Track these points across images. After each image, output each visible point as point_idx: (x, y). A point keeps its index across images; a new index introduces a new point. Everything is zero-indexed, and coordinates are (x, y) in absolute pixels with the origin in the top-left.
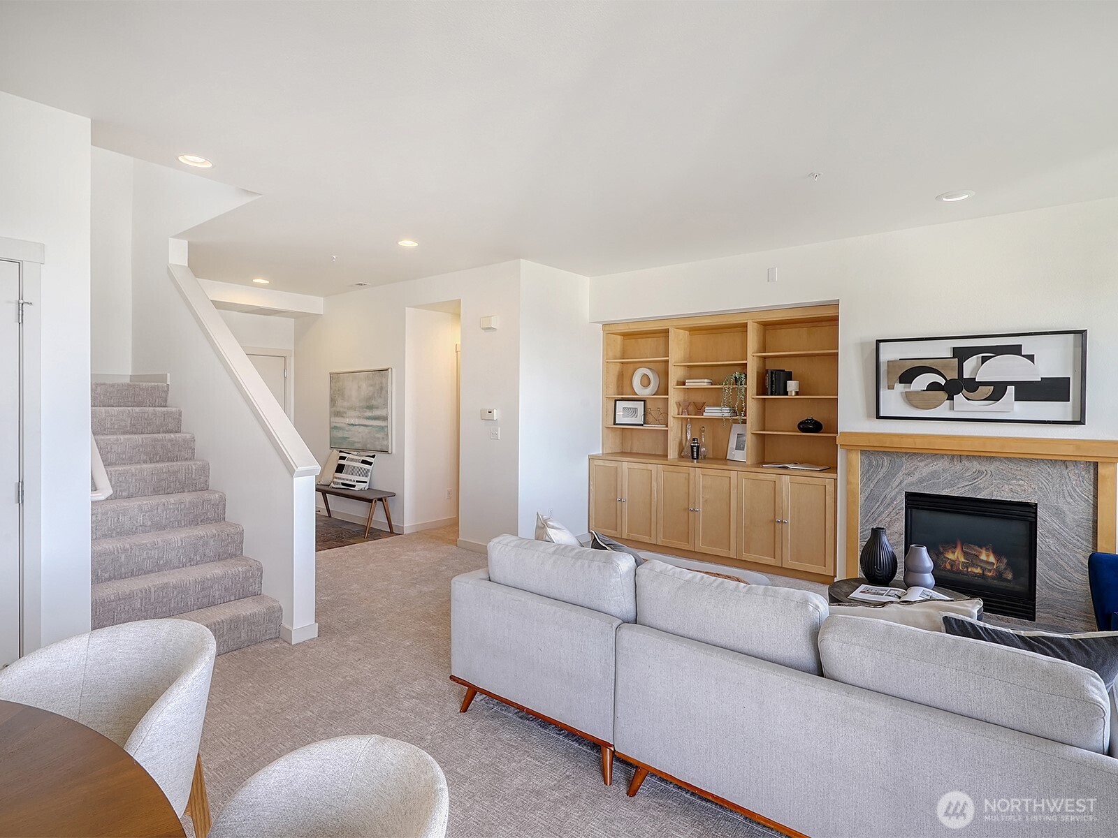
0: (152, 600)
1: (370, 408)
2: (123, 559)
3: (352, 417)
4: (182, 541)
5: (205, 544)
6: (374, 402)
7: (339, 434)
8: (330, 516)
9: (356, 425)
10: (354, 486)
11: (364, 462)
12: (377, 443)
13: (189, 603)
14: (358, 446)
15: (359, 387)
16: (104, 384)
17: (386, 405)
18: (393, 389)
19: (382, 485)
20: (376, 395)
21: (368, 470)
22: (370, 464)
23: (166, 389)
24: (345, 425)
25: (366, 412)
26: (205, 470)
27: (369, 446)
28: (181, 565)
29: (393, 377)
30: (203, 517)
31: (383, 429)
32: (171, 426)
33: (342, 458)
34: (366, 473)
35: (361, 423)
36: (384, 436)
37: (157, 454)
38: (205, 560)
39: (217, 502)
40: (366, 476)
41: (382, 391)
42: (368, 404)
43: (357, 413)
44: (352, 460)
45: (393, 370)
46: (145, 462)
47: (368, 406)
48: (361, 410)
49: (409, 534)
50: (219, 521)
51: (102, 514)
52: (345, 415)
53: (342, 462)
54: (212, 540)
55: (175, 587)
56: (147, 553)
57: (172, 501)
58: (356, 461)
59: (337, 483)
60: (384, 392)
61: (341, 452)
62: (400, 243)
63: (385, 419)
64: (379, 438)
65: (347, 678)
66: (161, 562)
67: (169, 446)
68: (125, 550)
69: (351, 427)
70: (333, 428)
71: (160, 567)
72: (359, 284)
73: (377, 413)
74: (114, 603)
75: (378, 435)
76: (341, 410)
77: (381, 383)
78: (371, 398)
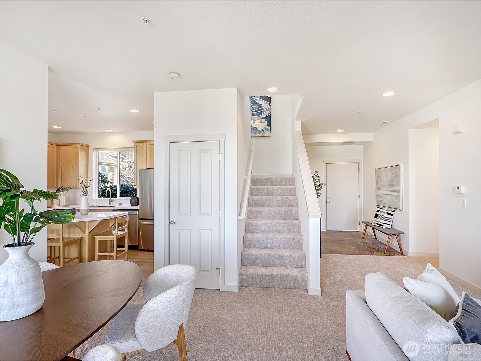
0: (265, 259)
1: (392, 185)
2: (261, 241)
3: (384, 190)
4: (280, 239)
5: (289, 241)
6: (393, 183)
7: (379, 199)
8: (376, 239)
9: (386, 194)
10: (383, 226)
11: (388, 214)
12: (395, 204)
13: (278, 263)
14: (387, 205)
15: (387, 175)
16: (275, 178)
17: (399, 184)
18: (402, 175)
19: (398, 227)
20: (394, 179)
21: (391, 218)
22: (392, 215)
23: (294, 179)
24: (381, 194)
25: (390, 188)
26: (297, 212)
27: (392, 206)
28: (280, 248)
29: (402, 169)
30: (293, 230)
31: (398, 197)
32: (293, 193)
33: (378, 211)
34: (389, 220)
35: (388, 194)
36: (398, 201)
37: (285, 204)
38: (288, 248)
39: (298, 225)
40: (390, 221)
41: (397, 176)
42: (391, 184)
43: (386, 189)
44: (382, 212)
45: (403, 165)
46: (281, 207)
47: (391, 185)
48: (388, 187)
49: (411, 257)
50: (299, 233)
51: (261, 224)
52: (381, 189)
53: (378, 213)
54: (291, 240)
55: (272, 256)
56: (269, 241)
57: (282, 222)
58: (384, 213)
59: (374, 223)
60: (398, 177)
61: (378, 207)
62: (383, 95)
63: (398, 191)
64: (396, 202)
65: (315, 322)
66: (274, 245)
67: (289, 201)
68: (262, 238)
69: (384, 195)
70: (377, 196)
71: (273, 247)
72: (384, 123)
73: (395, 188)
74: (253, 257)
75: (395, 200)
76: (380, 187)
77: (397, 172)
78: (392, 180)
